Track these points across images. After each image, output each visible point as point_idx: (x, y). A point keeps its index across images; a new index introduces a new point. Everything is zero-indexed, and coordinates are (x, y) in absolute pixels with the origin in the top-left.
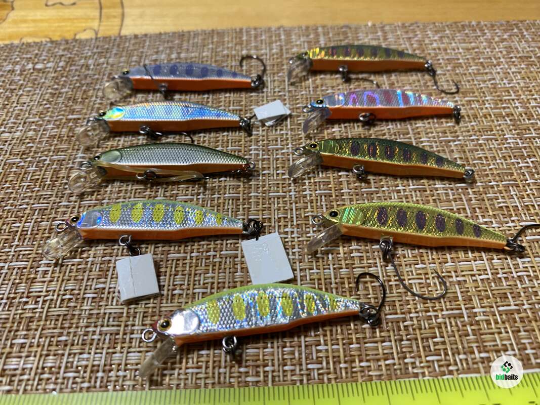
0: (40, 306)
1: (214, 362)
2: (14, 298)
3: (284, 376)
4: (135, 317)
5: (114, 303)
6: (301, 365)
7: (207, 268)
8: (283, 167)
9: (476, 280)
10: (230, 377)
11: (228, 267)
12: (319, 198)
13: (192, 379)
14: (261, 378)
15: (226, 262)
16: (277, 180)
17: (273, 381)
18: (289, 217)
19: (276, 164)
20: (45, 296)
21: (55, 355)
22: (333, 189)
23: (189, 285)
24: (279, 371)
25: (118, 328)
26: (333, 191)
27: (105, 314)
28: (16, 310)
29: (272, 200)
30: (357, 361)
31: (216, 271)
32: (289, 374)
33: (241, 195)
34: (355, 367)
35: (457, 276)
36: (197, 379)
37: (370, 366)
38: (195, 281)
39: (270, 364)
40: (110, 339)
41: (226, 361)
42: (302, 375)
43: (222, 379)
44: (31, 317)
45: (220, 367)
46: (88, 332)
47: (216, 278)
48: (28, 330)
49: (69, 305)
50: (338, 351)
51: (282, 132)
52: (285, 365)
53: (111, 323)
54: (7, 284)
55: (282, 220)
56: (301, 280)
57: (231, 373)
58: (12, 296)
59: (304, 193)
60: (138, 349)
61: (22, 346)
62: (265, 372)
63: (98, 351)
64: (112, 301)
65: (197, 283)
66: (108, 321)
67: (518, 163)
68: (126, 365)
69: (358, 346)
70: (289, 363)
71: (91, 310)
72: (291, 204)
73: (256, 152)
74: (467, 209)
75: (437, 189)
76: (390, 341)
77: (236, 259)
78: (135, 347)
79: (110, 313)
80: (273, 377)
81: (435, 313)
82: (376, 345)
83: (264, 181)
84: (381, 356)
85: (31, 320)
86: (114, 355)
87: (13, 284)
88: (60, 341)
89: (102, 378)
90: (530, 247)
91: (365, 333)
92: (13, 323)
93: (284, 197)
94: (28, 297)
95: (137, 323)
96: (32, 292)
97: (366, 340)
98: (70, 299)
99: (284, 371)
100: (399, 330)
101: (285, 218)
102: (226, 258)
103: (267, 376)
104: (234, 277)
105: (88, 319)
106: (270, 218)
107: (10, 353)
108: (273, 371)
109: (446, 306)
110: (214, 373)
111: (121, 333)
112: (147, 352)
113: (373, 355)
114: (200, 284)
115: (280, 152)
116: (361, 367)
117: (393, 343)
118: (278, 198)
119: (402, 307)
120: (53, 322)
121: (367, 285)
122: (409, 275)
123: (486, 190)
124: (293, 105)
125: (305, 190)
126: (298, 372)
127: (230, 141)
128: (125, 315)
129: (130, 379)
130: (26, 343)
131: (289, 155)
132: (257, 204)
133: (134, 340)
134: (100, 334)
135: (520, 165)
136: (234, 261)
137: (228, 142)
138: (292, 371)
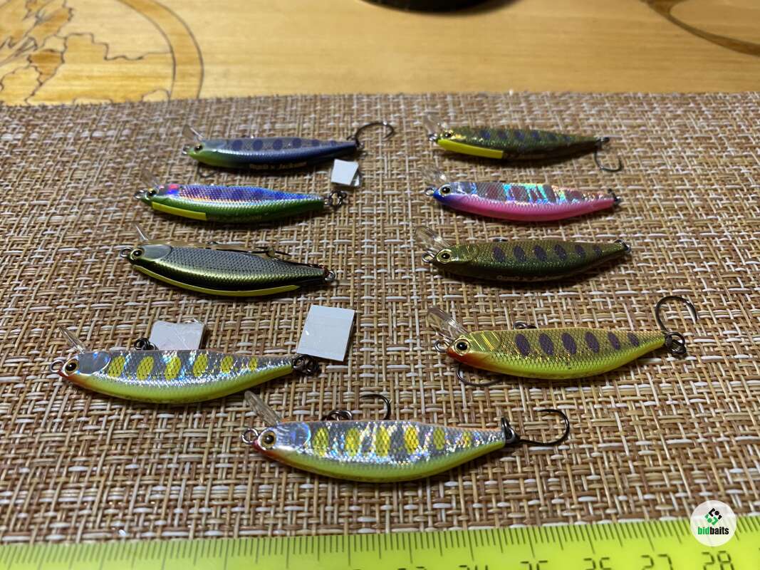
0: (103, 427)
1: (319, 498)
2: (70, 417)
3: (405, 517)
4: (221, 443)
5: (195, 426)
6: (425, 504)
7: (310, 385)
8: (402, 266)
9: (640, 408)
10: (339, 517)
11: (334, 384)
12: (447, 303)
13: (292, 519)
14: (377, 519)
15: (332, 379)
16: (395, 281)
17: (391, 522)
18: (410, 326)
19: (395, 261)
20: (109, 415)
21: (122, 486)
22: (464, 293)
23: (287, 405)
24: (398, 511)
25: (201, 456)
26: (464, 296)
27: (184, 438)
28: (73, 431)
29: (390, 304)
30: (494, 500)
31: (321, 390)
32: (411, 514)
33: (351, 298)
34: (491, 508)
35: (616, 402)
36: (297, 518)
37: (509, 507)
38: (295, 400)
39: (387, 502)
40: (190, 469)
41: (333, 498)
42: (427, 516)
43: (329, 519)
44: (92, 440)
45: (326, 505)
46: (163, 459)
47: (321, 397)
48: (88, 456)
49: (139, 426)
50: (471, 488)
51: (401, 223)
52: (406, 504)
53: (191, 449)
54: (62, 400)
55: (402, 329)
56: (426, 403)
57: (339, 512)
58: (67, 414)
59: (429, 297)
60: (225, 482)
61: (81, 475)
62: (381, 511)
63: (175, 483)
64: (193, 423)
65: (298, 403)
66: (188, 447)
67: (694, 267)
68: (210, 500)
69: (495, 482)
70: (410, 501)
71: (166, 433)
72: (413, 310)
73: (370, 246)
74: (630, 321)
75: (592, 297)
76: (535, 478)
77: (345, 376)
78: (221, 479)
79: (190, 438)
80: (391, 517)
81: (590, 446)
82: (517, 482)
83: (379, 281)
84: (523, 495)
85: (91, 443)
86: (195, 488)
87: (69, 400)
88: (129, 470)
89: (181, 514)
90: (706, 368)
91: (504, 468)
92: (70, 447)
93: (404, 302)
94: (87, 416)
95: (223, 450)
96: (93, 410)
97: (504, 476)
98: (139, 420)
99: (405, 511)
100: (546, 465)
101: (405, 327)
102: (333, 373)
103: (384, 517)
104: (343, 398)
105: (163, 444)
106: (387, 327)
107: (66, 483)
108: (391, 511)
109: (603, 437)
110: (318, 512)
111: (204, 462)
112: (236, 484)
113: (513, 493)
114: (301, 405)
115: (399, 247)
116: (499, 508)
117: (538, 480)
118: (397, 303)
119: (548, 438)
120: (119, 447)
121: (506, 410)
122: (557, 400)
123: (653, 299)
124: (415, 190)
125: (430, 294)
126: (421, 512)
127: (337, 233)
128: (208, 440)
129: (216, 517)
130: (86, 471)
131: (410, 251)
132: (371, 309)
133: (220, 471)
134: (178, 463)
135: (695, 270)
136: (343, 378)
137: (335, 234)
138: (414, 511)
